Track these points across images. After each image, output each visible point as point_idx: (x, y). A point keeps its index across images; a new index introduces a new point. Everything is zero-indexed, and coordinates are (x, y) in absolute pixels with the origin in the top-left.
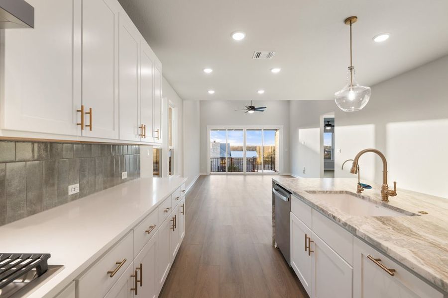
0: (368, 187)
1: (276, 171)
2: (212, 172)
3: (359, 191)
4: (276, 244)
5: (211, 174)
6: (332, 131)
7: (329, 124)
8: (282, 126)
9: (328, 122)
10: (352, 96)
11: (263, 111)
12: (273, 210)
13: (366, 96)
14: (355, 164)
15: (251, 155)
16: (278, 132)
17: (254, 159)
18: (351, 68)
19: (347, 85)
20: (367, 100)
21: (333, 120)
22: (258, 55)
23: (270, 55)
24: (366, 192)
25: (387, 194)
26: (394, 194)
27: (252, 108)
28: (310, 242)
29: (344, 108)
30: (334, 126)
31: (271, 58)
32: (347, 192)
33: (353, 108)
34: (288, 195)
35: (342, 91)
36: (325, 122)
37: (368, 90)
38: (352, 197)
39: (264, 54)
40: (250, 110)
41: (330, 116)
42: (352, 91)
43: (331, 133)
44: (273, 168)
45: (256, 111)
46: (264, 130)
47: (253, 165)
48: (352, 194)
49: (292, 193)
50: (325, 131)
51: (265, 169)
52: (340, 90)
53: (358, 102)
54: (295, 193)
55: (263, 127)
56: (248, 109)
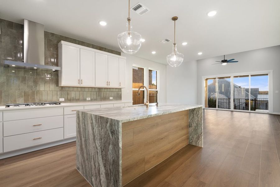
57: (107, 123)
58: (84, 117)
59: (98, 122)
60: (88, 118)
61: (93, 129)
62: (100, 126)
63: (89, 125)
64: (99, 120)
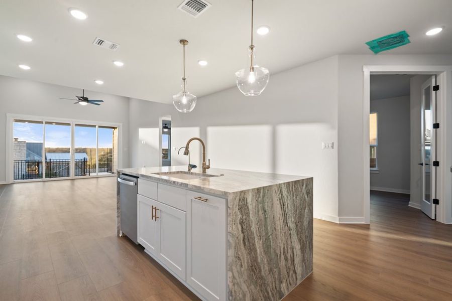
0: (194, 166)
1: (113, 173)
2: (17, 181)
3: (189, 170)
4: (121, 232)
5: (14, 183)
6: (169, 133)
7: (166, 126)
8: (121, 124)
9: (166, 124)
10: (184, 100)
11: (99, 105)
12: (118, 201)
13: (194, 102)
14: (187, 148)
15: (80, 157)
16: (116, 131)
17: (85, 161)
18: (184, 79)
19: (181, 92)
20: (194, 105)
21: (169, 122)
22: (101, 42)
23: (113, 46)
24: (193, 170)
25: (205, 167)
26: (208, 167)
27: (86, 100)
28: (156, 210)
29: (180, 109)
30: (170, 129)
31: (115, 50)
32: (181, 172)
33: (185, 110)
34: (135, 179)
35: (178, 95)
36: (163, 124)
37: (195, 98)
38: (185, 174)
39: (107, 44)
40: (82, 101)
41: (168, 118)
42: (184, 97)
43: (168, 135)
44: (110, 169)
45: (89, 104)
46: (100, 127)
47: (83, 168)
48: (185, 173)
49: (138, 177)
50: (164, 133)
51: (100, 172)
52: (177, 94)
53: (188, 106)
54: (143, 176)
55: (98, 124)
56: (79, 99)
57: (303, 186)
58: (264, 196)
59: (292, 191)
60: (274, 193)
61: (283, 205)
62: (294, 194)
63: (275, 205)
64: (293, 187)
